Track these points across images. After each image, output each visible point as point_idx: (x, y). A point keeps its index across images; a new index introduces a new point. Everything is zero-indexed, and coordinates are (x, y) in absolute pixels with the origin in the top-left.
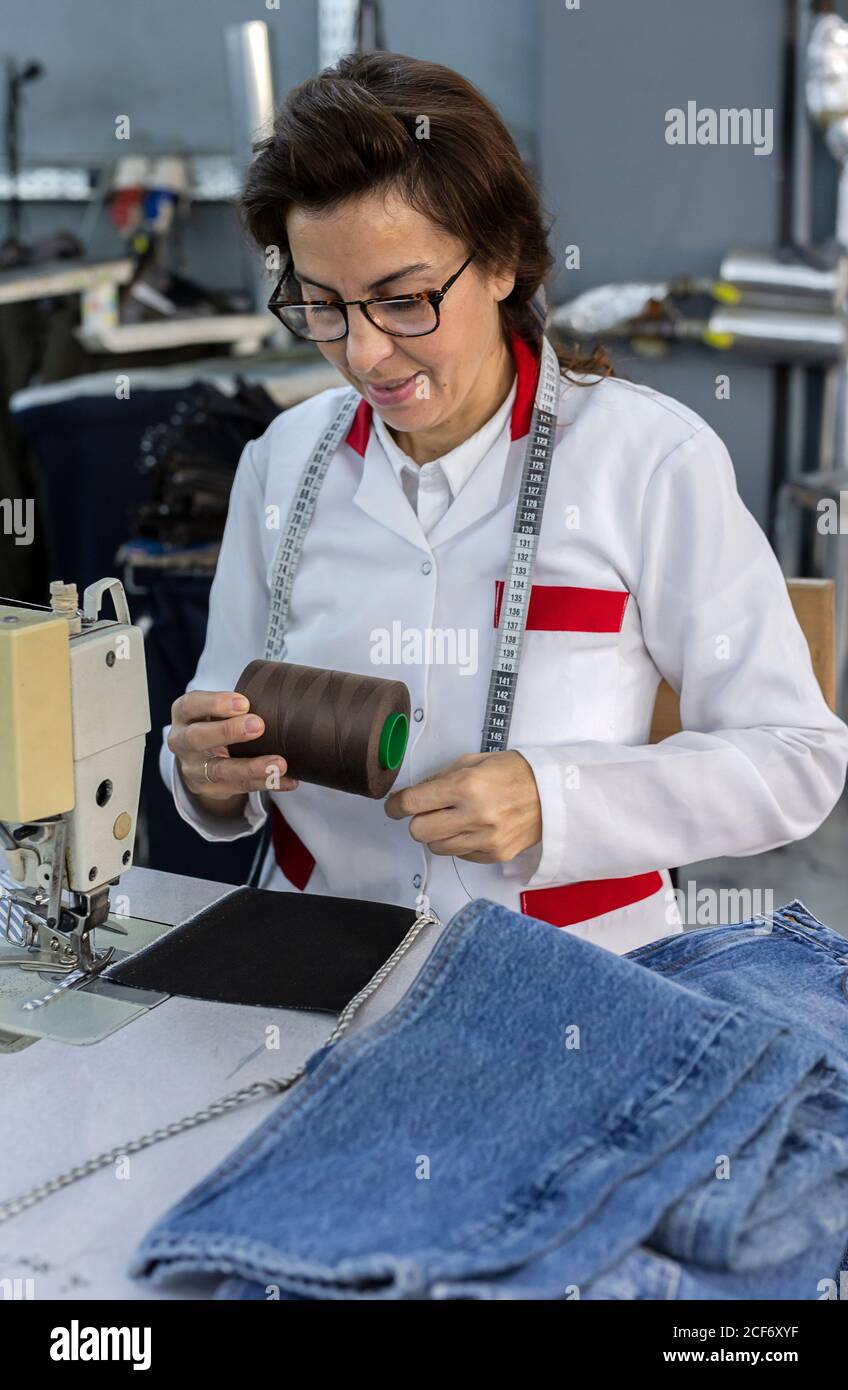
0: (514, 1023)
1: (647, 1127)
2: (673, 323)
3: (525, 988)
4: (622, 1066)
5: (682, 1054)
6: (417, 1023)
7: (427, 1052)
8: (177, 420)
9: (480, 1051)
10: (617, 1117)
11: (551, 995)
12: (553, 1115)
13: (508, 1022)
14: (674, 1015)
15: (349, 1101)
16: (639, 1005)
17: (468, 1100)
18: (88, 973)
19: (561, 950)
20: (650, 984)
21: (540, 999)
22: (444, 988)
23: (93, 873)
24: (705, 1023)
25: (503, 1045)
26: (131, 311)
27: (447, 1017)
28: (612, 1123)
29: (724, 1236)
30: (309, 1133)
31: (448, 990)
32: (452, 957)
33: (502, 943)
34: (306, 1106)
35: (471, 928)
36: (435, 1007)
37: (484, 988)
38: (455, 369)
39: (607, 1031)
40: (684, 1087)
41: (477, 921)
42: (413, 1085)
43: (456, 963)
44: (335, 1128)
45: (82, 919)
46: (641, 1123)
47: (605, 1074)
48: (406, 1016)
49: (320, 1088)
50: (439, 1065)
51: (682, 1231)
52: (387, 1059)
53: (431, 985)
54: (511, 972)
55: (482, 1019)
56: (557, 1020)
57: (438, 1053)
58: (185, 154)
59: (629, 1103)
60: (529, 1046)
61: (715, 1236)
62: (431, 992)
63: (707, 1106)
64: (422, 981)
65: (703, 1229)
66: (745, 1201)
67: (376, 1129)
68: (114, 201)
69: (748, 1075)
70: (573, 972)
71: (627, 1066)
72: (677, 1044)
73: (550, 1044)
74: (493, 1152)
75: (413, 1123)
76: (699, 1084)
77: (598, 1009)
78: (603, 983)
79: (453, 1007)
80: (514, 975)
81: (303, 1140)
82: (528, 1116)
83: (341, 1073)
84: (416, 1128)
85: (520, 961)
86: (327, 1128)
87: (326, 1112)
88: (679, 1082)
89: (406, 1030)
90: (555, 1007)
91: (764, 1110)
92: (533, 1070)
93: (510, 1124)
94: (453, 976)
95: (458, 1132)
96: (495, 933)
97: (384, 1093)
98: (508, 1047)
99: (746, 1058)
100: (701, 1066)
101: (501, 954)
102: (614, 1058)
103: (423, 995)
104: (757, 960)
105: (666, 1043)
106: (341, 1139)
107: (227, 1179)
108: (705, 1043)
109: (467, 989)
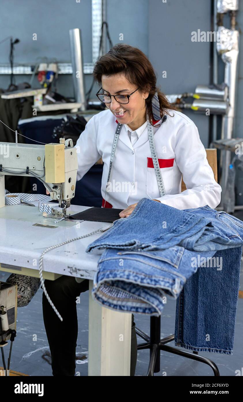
0: (153, 217)
1: (178, 231)
2: (184, 104)
3: (154, 212)
4: (173, 223)
5: (184, 221)
6: (134, 217)
7: (136, 221)
8: (62, 125)
9: (146, 221)
10: (172, 230)
11: (159, 213)
12: (161, 230)
13: (151, 217)
14: (183, 215)
15: (123, 228)
16: (176, 214)
17: (145, 228)
18: (66, 218)
19: (161, 205)
20: (178, 210)
21: (157, 213)
22: (139, 212)
23: (67, 196)
24: (189, 216)
25: (151, 220)
26: (45, 102)
27: (140, 217)
28: (171, 231)
29: (192, 244)
30: (116, 232)
31: (140, 212)
32: (140, 207)
33: (150, 205)
34: (115, 229)
35: (144, 202)
36: (137, 215)
37: (147, 212)
38: (134, 112)
39: (170, 218)
40: (185, 225)
41: (144, 201)
42: (134, 226)
43: (141, 208)
44: (120, 232)
45: (65, 205)
46: (177, 230)
47: (170, 224)
48: (132, 216)
49: (117, 226)
50: (139, 223)
51: (185, 244)
52: (129, 222)
53: (136, 212)
54: (152, 209)
55: (146, 217)
56: (161, 216)
57: (139, 221)
58: (57, 63)
59: (175, 228)
60: (156, 220)
61: (190, 244)
62: (136, 213)
63: (189, 228)
64: (135, 211)
65: (188, 243)
66: (196, 240)
67: (128, 232)
68: (38, 74)
69: (197, 224)
70: (163, 209)
71: (174, 223)
72: (183, 219)
73: (160, 220)
74: (150, 235)
75: (135, 231)
76: (188, 225)
77: (168, 214)
78: (169, 210)
79: (141, 215)
80: (152, 210)
81: (115, 234)
82: (156, 230)
83: (121, 224)
84: (135, 232)
85: (153, 207)
86: (119, 232)
87: (118, 229)
88: (184, 225)
89: (132, 218)
90: (160, 214)
91: (200, 228)
92: (157, 224)
93: (153, 231)
94: (140, 210)
95: (143, 232)
96: (148, 203)
97: (129, 227)
98: (152, 221)
99: (196, 221)
100: (188, 222)
101: (149, 206)
102: (172, 222)
103: (135, 213)
104: (199, 213)
105: (181, 219)
106: (122, 233)
107: (101, 239)
108: (189, 219)
109: (143, 212)
